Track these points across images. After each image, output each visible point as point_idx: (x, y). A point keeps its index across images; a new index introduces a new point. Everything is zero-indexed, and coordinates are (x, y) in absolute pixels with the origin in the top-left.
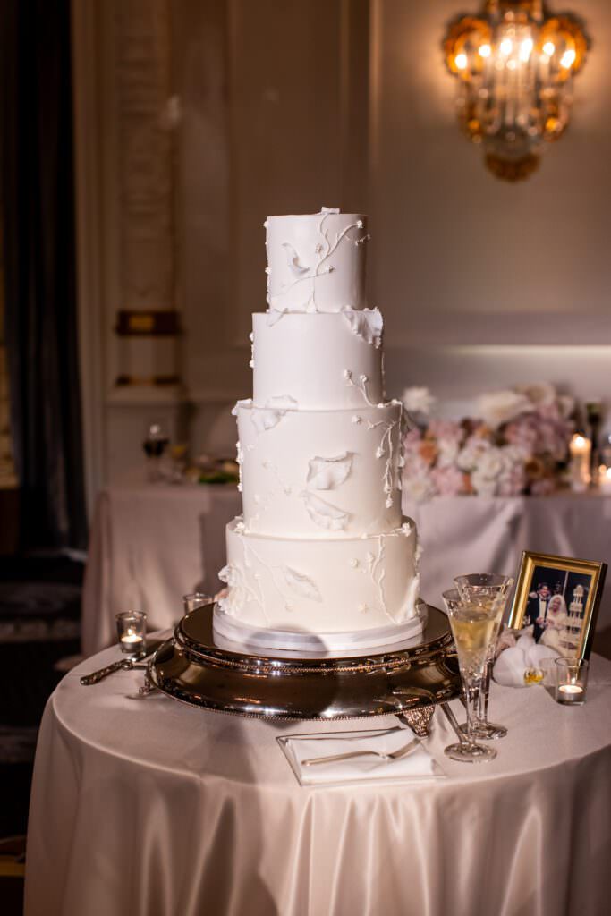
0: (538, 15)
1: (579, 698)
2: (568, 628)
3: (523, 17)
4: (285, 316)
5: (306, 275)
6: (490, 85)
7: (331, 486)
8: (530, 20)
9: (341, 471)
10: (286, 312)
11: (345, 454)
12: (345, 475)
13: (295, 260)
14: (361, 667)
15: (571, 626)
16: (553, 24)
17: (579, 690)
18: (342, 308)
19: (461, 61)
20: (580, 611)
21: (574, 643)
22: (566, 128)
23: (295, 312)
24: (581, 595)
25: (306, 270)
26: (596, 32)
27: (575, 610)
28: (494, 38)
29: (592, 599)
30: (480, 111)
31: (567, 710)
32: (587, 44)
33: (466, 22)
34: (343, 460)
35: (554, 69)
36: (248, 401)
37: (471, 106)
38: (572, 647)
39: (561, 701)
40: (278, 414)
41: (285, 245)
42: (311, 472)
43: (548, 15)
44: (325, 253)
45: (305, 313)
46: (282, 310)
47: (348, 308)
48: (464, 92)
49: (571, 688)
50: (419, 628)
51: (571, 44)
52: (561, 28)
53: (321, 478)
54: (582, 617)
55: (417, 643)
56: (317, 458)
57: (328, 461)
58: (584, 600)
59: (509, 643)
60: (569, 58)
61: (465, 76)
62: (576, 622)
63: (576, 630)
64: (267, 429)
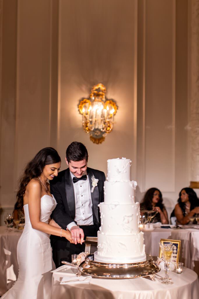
0: (104, 99)
1: (182, 272)
2: (174, 257)
3: (100, 100)
4: (116, 183)
5: (120, 173)
6: (92, 118)
7: (128, 222)
8: (102, 101)
9: (130, 219)
10: (116, 182)
11: (131, 215)
12: (131, 220)
13: (118, 170)
14: (135, 266)
15: (174, 256)
16: (108, 102)
17: (181, 270)
18: (128, 181)
19: (83, 110)
20: (176, 252)
21: (175, 260)
22: (112, 130)
23: (118, 182)
24: (176, 249)
25: (120, 172)
26: (119, 104)
27: (175, 252)
28: (92, 105)
29: (179, 249)
30: (88, 125)
31: (179, 275)
32: (117, 107)
33: (84, 100)
34: (131, 216)
35: (108, 114)
36: (103, 203)
37: (86, 123)
38: (175, 261)
39: (178, 273)
40: (116, 205)
41: (115, 166)
42: (124, 219)
43: (107, 99)
44: (124, 168)
45: (120, 182)
46: (115, 181)
47: (129, 180)
48: (84, 119)
49: (180, 270)
50: (145, 257)
51: (113, 107)
52: (110, 103)
53: (126, 221)
54: (177, 253)
55: (145, 260)
56: (125, 216)
57: (128, 217)
58: (177, 250)
59: (161, 261)
60: (112, 111)
61: (84, 115)
62: (175, 255)
63: (176, 257)
64: (112, 209)
